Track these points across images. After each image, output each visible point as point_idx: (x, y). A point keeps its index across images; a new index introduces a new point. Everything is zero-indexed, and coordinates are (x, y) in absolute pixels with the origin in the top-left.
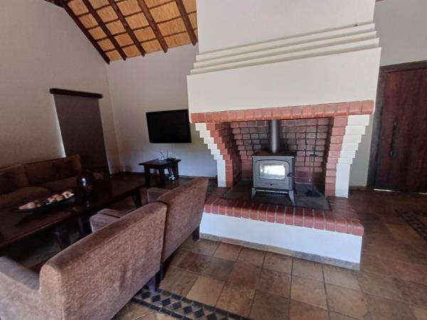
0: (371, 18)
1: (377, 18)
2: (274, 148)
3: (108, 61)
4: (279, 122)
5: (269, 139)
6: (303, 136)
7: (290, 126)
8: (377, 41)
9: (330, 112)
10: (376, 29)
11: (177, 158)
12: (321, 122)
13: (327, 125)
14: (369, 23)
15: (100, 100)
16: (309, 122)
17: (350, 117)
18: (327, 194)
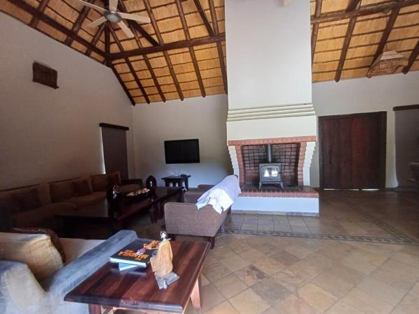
0: (311, 101)
1: (313, 102)
2: (270, 160)
3: (134, 103)
4: (272, 145)
5: (267, 155)
6: (284, 154)
7: (277, 148)
8: (314, 112)
9: (299, 141)
10: (313, 107)
11: (187, 174)
12: (293, 146)
13: (297, 147)
14: (310, 104)
15: (127, 131)
16: (288, 146)
17: (308, 143)
18: (299, 185)
